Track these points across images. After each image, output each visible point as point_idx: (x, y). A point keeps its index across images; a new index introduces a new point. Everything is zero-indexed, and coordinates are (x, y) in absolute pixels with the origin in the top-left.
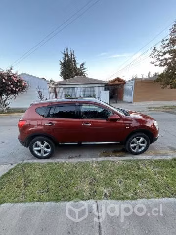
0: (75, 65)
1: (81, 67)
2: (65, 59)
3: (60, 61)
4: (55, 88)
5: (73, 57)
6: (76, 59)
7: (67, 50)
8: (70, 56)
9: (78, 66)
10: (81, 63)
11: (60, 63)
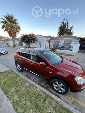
0: (67, 28)
1: (71, 29)
2: (62, 25)
3: (59, 27)
4: (50, 41)
5: (67, 23)
6: (68, 24)
7: (64, 20)
8: (65, 23)
9: (69, 28)
10: (71, 27)
11: (59, 28)
